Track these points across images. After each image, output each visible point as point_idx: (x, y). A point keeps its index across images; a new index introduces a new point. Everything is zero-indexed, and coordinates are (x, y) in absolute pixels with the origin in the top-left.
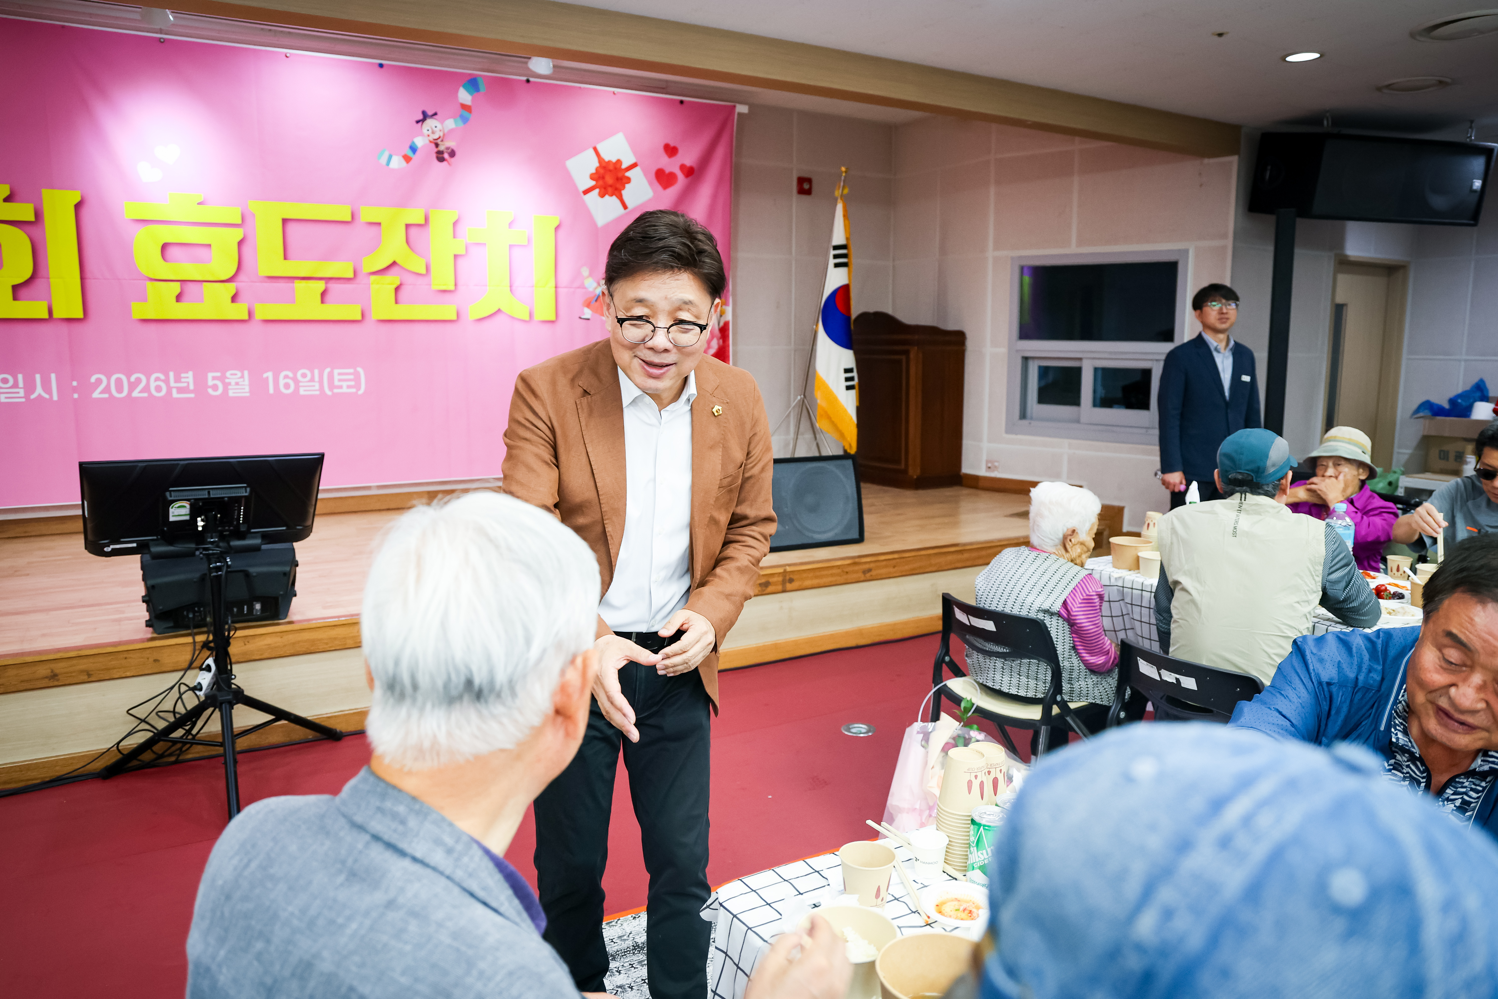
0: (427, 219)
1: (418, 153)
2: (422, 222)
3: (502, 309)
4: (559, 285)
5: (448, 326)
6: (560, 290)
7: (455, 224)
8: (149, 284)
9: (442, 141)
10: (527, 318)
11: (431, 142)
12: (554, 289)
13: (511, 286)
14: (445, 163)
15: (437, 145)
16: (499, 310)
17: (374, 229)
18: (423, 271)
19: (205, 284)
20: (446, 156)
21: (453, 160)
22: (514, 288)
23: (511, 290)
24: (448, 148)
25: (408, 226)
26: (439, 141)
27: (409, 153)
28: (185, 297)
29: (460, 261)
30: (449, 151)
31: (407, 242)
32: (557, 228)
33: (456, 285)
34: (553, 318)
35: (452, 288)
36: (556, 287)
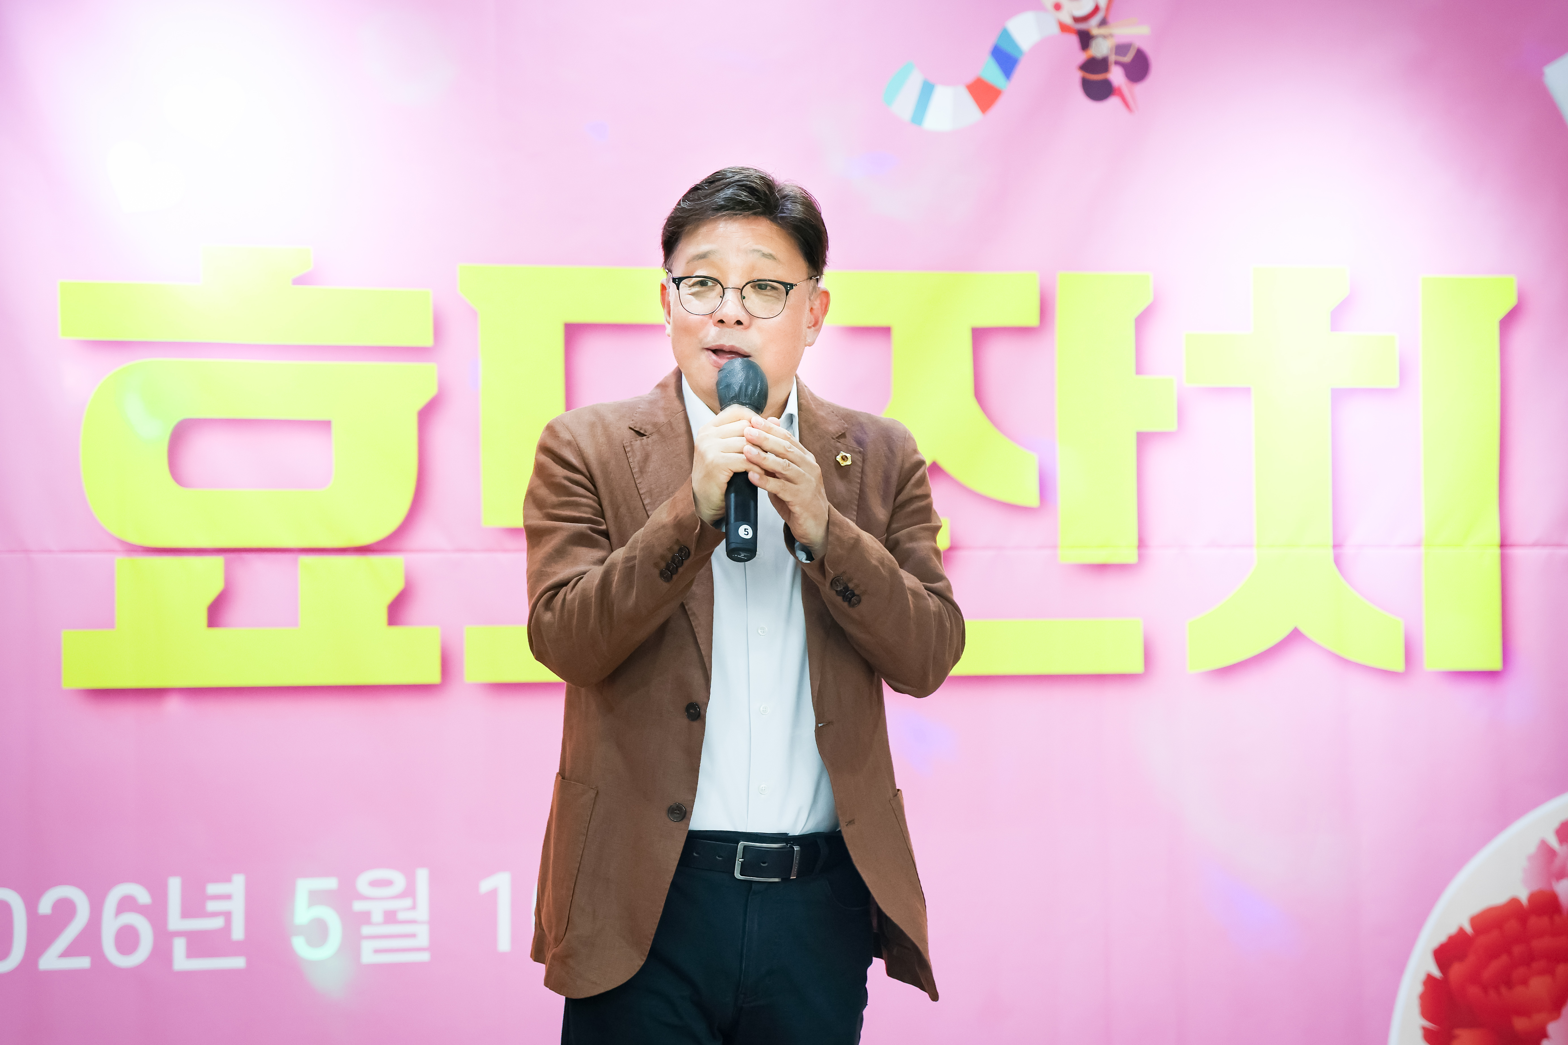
0: (1046, 308)
1: (1019, 72)
2: (1032, 319)
3: (1304, 630)
4: (1517, 534)
5: (1112, 695)
6: (1516, 553)
7: (1142, 321)
8: (124, 565)
9: (1103, 23)
10: (1398, 664)
11: (1064, 28)
12: (1497, 551)
13: (1337, 546)
14: (1113, 102)
15: (1085, 39)
16: (1296, 636)
17: (869, 348)
18: (1032, 499)
19: (305, 560)
20: (1116, 76)
21: (1140, 89)
22: (1348, 551)
23: (1337, 561)
24: (1121, 49)
25: (980, 335)
26: (1092, 26)
27: (992, 73)
28: (236, 610)
29: (1159, 457)
30: (1127, 59)
31: (979, 394)
32: (1508, 322)
33: (1142, 544)
34: (1495, 664)
35: (1130, 556)
36: (1503, 545)
